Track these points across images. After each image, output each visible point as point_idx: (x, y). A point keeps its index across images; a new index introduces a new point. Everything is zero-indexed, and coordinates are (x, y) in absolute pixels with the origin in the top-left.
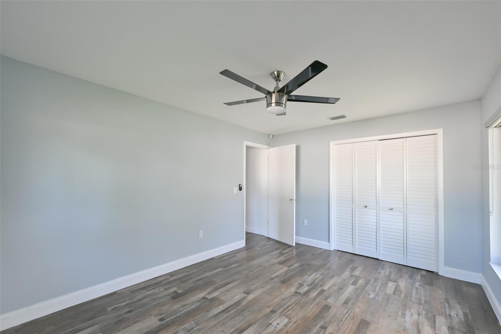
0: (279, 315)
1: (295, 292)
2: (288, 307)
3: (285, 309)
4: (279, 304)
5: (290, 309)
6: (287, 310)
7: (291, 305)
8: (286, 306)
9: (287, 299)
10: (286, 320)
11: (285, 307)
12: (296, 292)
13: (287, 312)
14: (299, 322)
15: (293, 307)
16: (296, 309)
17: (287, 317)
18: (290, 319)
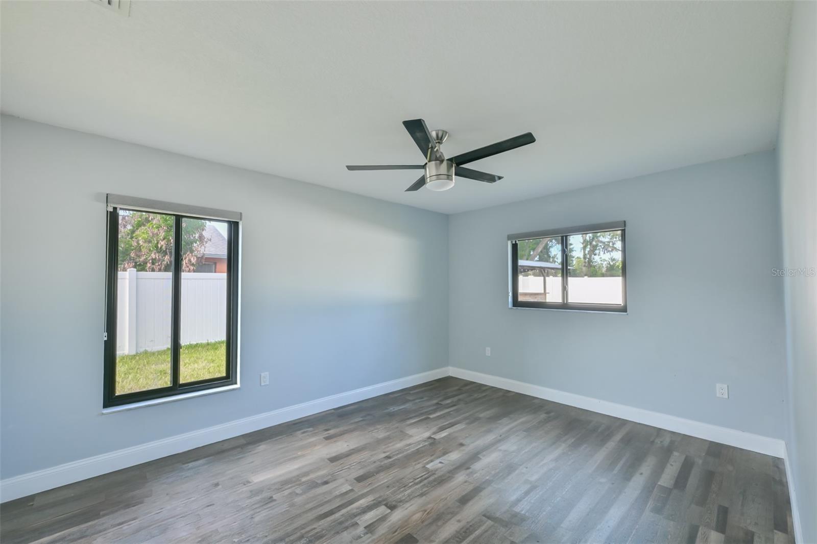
0: (437, 472)
1: (395, 510)
2: (421, 482)
3: (426, 479)
4: (433, 486)
5: (418, 478)
6: (424, 477)
7: (414, 484)
8: (422, 484)
9: (416, 495)
10: (428, 466)
11: (426, 481)
12: (392, 510)
13: (425, 475)
14: (414, 464)
15: (412, 482)
16: (410, 479)
17: (427, 469)
18: (424, 467)
